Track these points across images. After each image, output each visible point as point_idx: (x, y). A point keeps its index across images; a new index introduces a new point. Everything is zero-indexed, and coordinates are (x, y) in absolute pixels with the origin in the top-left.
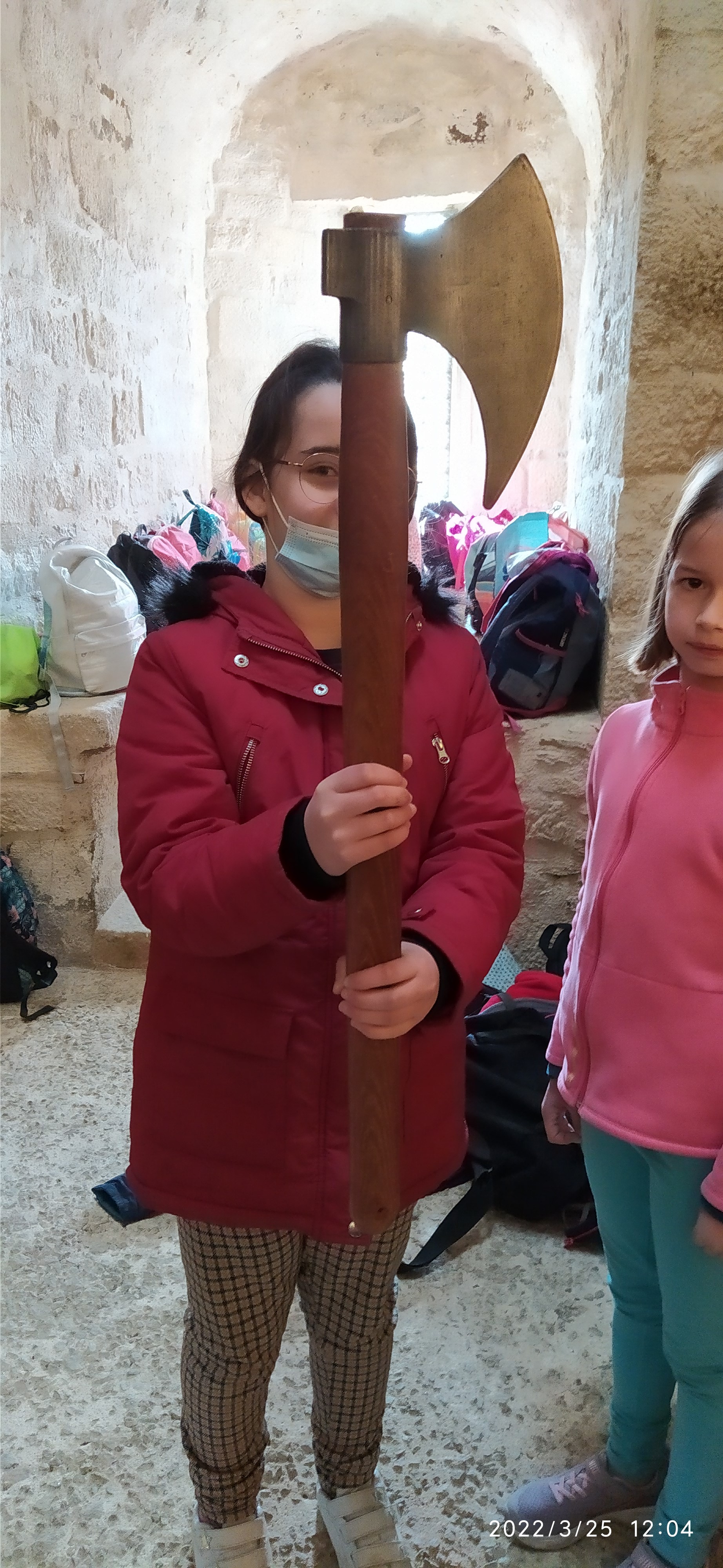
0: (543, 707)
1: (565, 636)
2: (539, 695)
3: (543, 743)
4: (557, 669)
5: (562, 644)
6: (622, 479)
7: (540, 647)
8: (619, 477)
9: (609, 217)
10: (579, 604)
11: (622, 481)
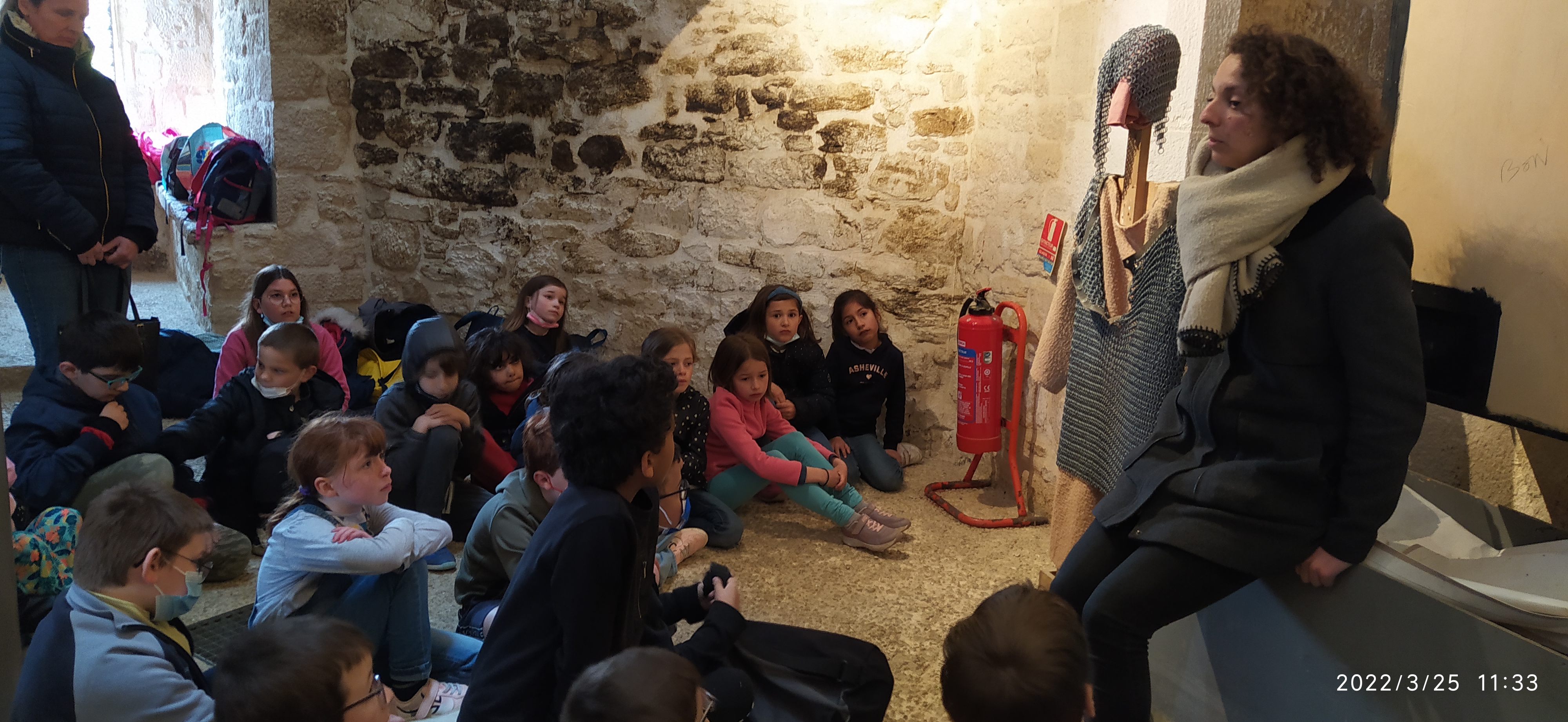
0: (243, 218)
1: (251, 182)
2: (240, 212)
3: (246, 236)
4: (249, 197)
5: (250, 185)
6: (273, 103)
7: (238, 186)
8: (270, 101)
10: (257, 164)
11: (273, 104)
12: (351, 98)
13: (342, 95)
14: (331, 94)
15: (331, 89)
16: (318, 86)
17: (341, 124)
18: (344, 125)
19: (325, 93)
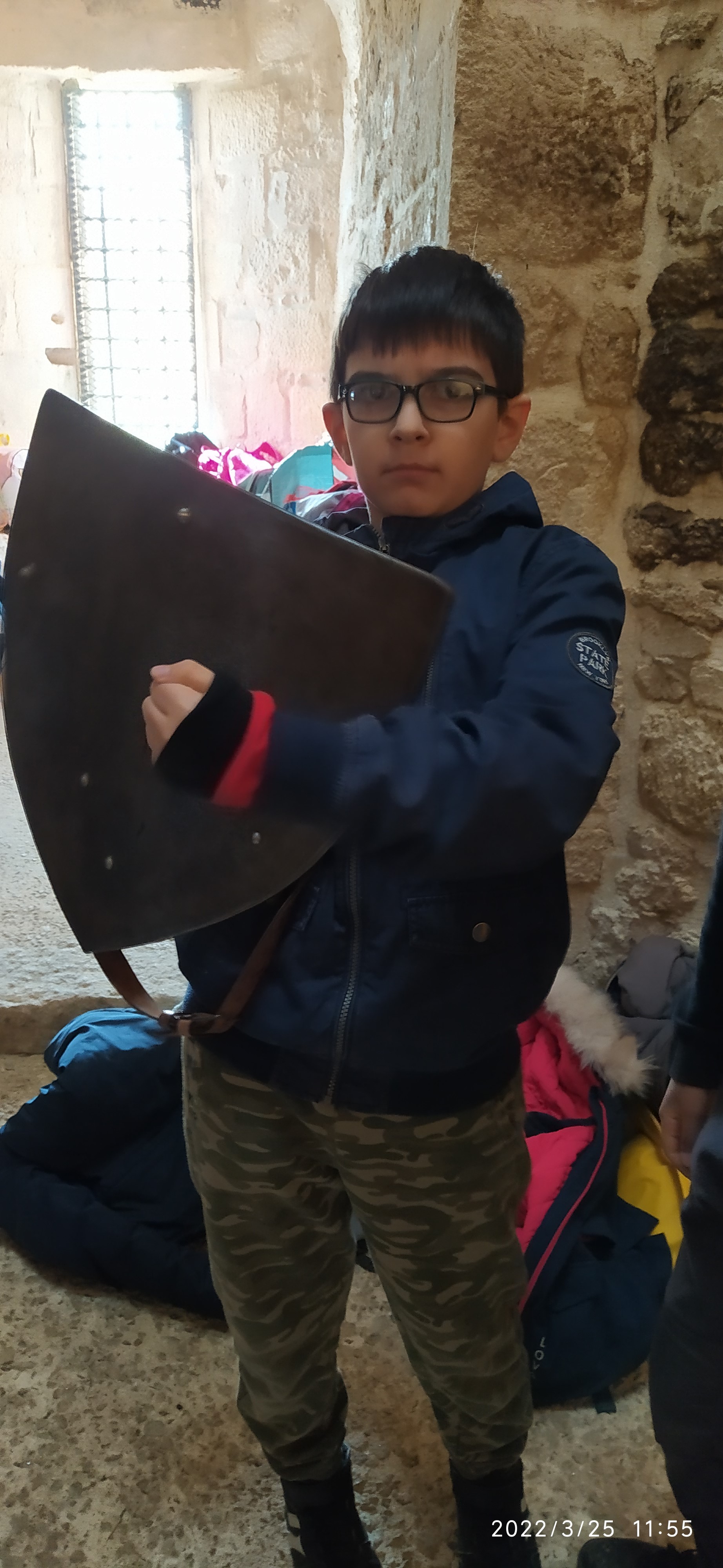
9: (385, 88)
12: (636, 382)
13: (615, 375)
14: (589, 376)
15: (588, 361)
16: (558, 356)
17: (603, 457)
18: (610, 457)
19: (574, 372)
